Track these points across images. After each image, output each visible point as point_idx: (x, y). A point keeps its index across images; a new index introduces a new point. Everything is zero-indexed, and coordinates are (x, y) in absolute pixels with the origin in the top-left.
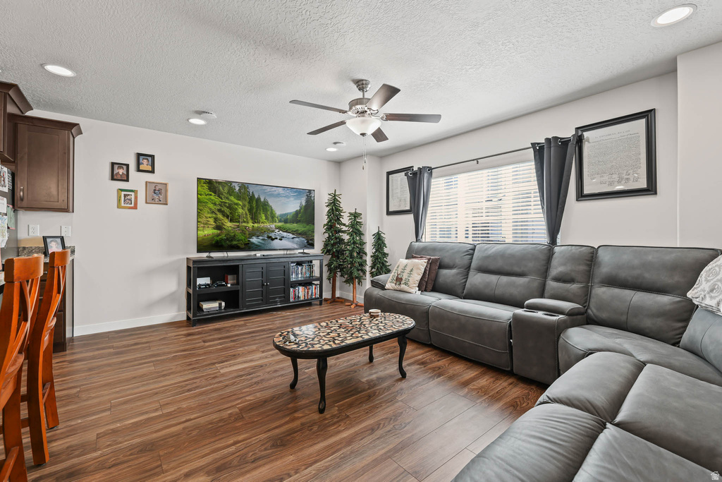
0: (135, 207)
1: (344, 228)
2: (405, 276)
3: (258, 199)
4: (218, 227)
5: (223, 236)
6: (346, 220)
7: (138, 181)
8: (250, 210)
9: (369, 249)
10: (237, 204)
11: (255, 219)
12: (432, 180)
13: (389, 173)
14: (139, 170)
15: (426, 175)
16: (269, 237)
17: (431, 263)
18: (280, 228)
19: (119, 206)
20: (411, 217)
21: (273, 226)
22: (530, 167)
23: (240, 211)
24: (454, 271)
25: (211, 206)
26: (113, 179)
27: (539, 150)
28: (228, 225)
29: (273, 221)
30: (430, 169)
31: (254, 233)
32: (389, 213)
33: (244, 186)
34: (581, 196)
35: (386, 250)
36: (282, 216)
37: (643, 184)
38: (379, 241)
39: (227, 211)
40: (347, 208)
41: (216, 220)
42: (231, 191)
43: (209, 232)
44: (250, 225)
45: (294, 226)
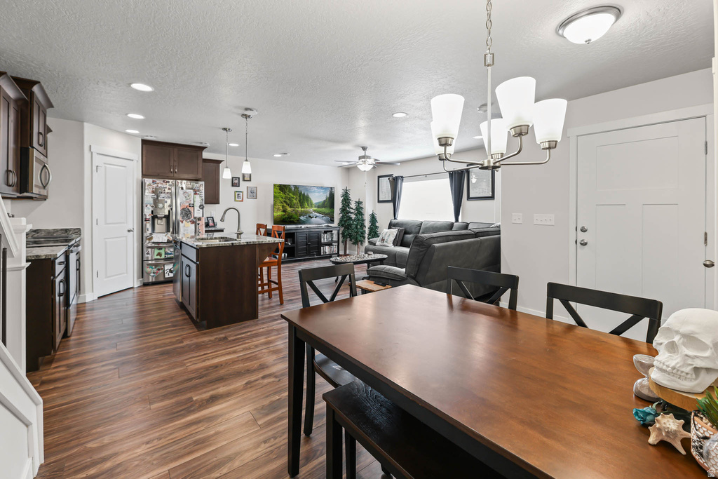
0: (242, 201)
1: (352, 211)
2: (386, 238)
3: (304, 194)
4: (284, 211)
5: (286, 216)
6: (353, 205)
7: (244, 186)
8: (299, 201)
9: (367, 224)
10: (293, 198)
11: (302, 206)
12: (404, 184)
13: (379, 177)
14: (244, 180)
15: (400, 181)
16: (310, 216)
17: (399, 231)
18: (315, 211)
19: (235, 200)
20: (392, 204)
21: (311, 210)
22: (447, 181)
23: (295, 201)
24: (411, 236)
25: (281, 199)
26: (233, 186)
27: (452, 175)
28: (289, 209)
29: (312, 207)
30: (402, 177)
31: (302, 214)
32: (379, 201)
33: (296, 187)
34: (469, 198)
35: (377, 224)
36: (316, 203)
37: (490, 194)
38: (373, 219)
39: (288, 201)
40: (354, 198)
41: (283, 206)
42: (290, 189)
43: (280, 213)
44: (300, 209)
45: (323, 210)
